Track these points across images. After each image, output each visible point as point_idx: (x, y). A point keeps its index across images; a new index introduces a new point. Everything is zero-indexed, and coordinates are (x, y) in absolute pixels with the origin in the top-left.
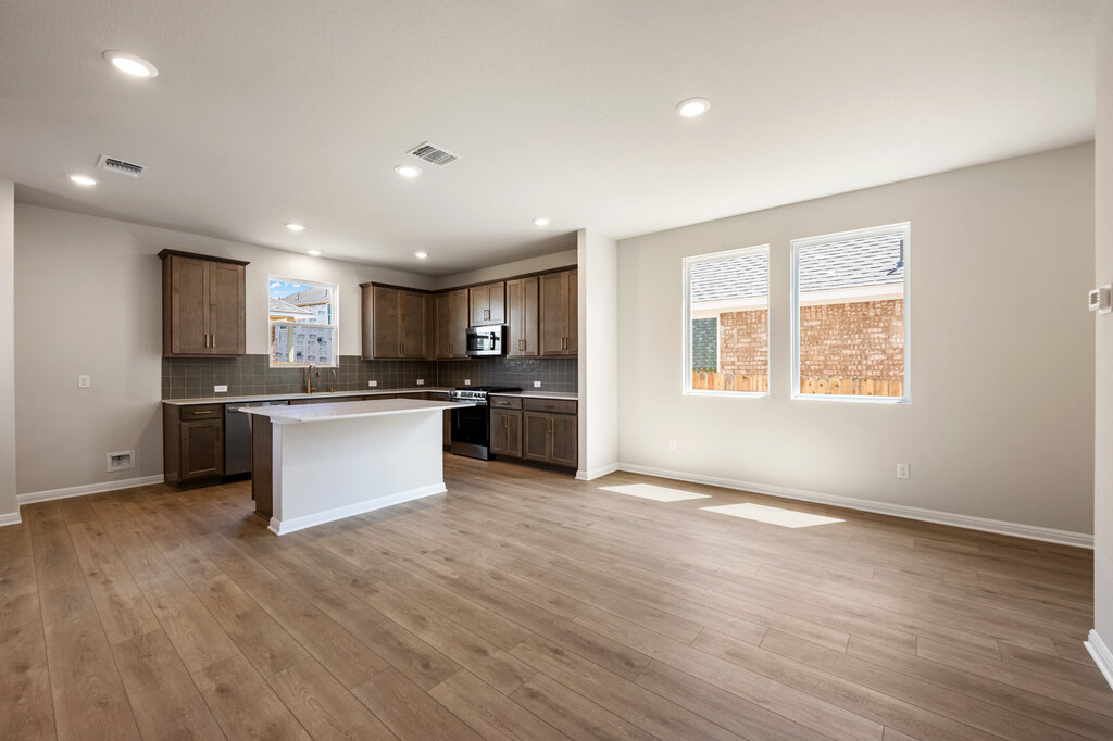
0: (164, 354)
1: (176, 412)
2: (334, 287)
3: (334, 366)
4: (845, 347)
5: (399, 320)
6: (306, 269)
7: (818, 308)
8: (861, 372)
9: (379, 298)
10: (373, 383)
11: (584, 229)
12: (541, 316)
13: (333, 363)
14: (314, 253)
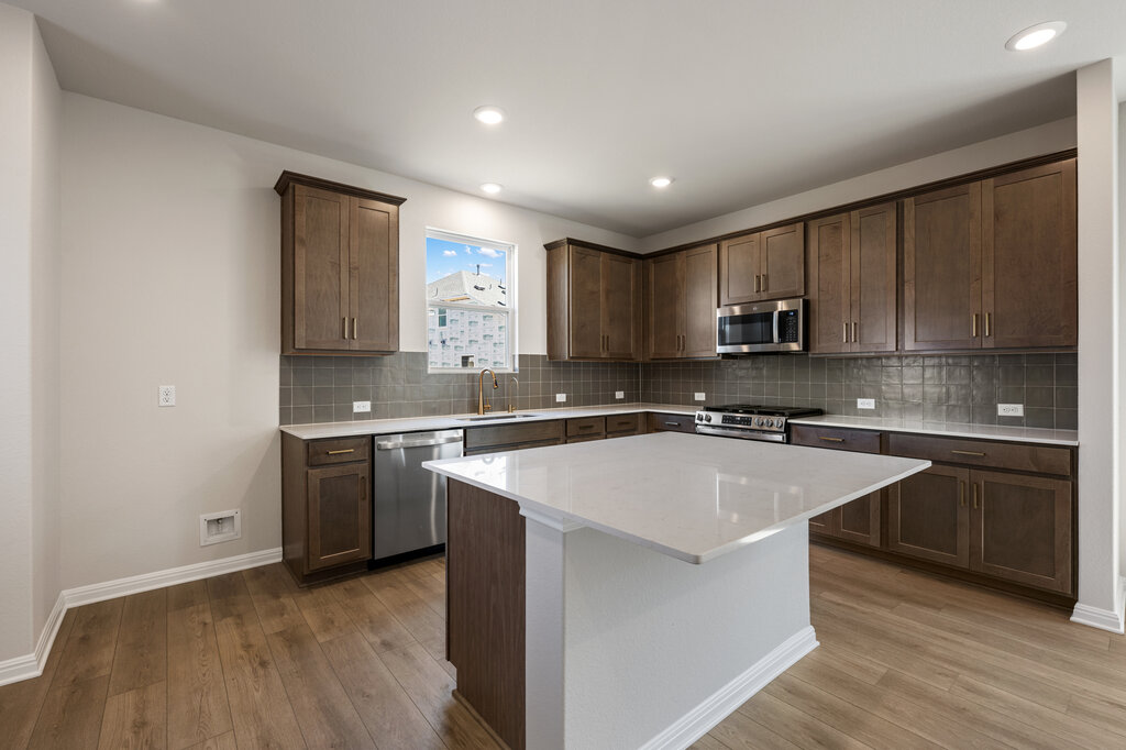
0: (282, 352)
1: (301, 449)
3: (510, 371)
5: (602, 299)
6: (473, 219)
9: (578, 264)
10: (561, 398)
13: (509, 366)
14: (491, 190)
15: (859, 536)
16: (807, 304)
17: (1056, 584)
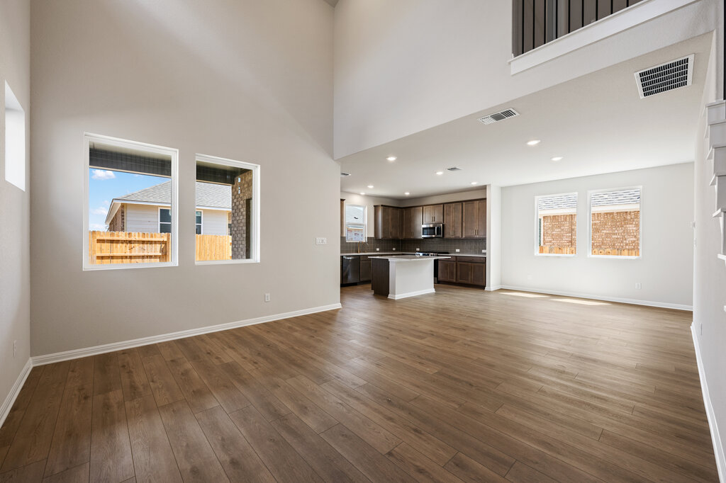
2: (364, 208)
3: (365, 242)
4: (614, 234)
5: (390, 221)
7: (599, 214)
8: (622, 247)
9: (384, 212)
10: (378, 249)
11: (490, 185)
12: (464, 220)
13: (364, 240)
14: (363, 194)
15: (451, 280)
16: (443, 225)
17: (481, 284)
